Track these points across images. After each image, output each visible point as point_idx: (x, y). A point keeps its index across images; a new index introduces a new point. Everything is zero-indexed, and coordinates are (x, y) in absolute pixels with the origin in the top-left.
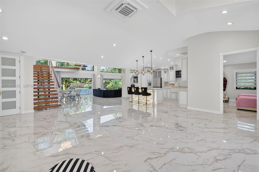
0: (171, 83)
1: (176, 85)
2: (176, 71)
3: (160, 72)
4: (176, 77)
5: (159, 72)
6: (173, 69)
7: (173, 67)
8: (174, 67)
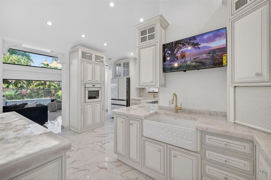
0: (151, 90)
1: (165, 100)
2: (165, 46)
3: (127, 65)
4: (165, 70)
5: (124, 64)
6: (152, 37)
7: (152, 30)
8: (158, 28)
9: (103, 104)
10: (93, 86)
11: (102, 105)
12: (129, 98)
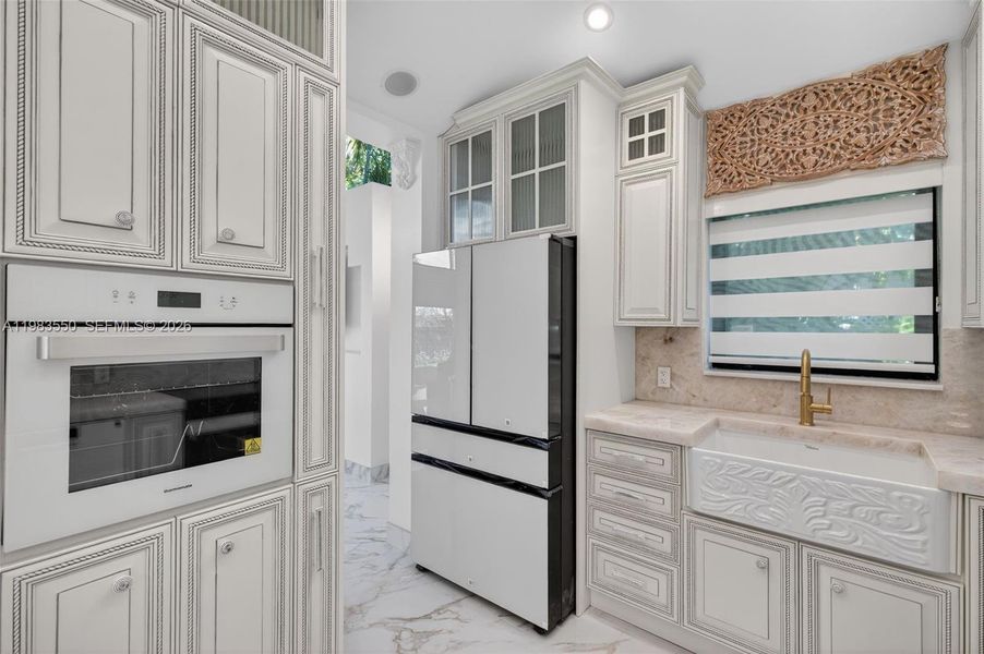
9: (316, 504)
10: (168, 299)
11: (309, 520)
12: (568, 412)
